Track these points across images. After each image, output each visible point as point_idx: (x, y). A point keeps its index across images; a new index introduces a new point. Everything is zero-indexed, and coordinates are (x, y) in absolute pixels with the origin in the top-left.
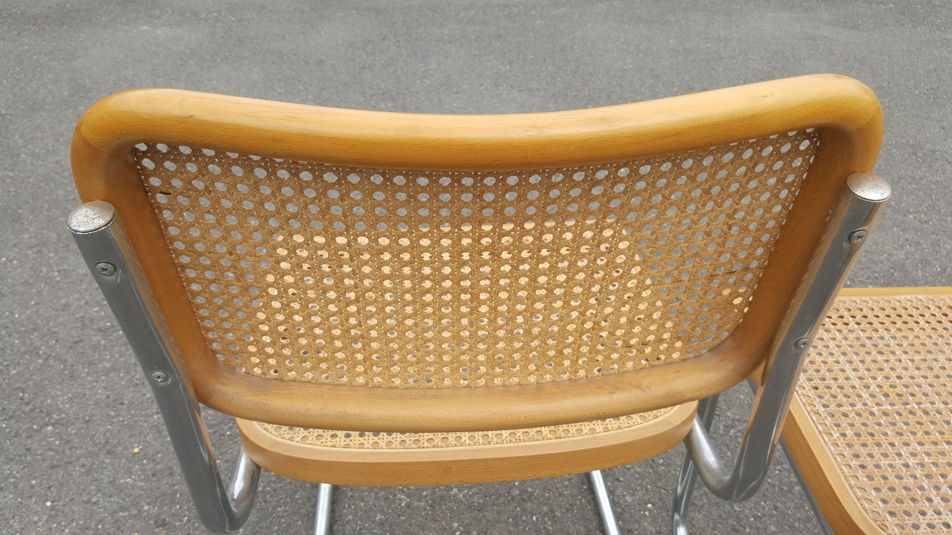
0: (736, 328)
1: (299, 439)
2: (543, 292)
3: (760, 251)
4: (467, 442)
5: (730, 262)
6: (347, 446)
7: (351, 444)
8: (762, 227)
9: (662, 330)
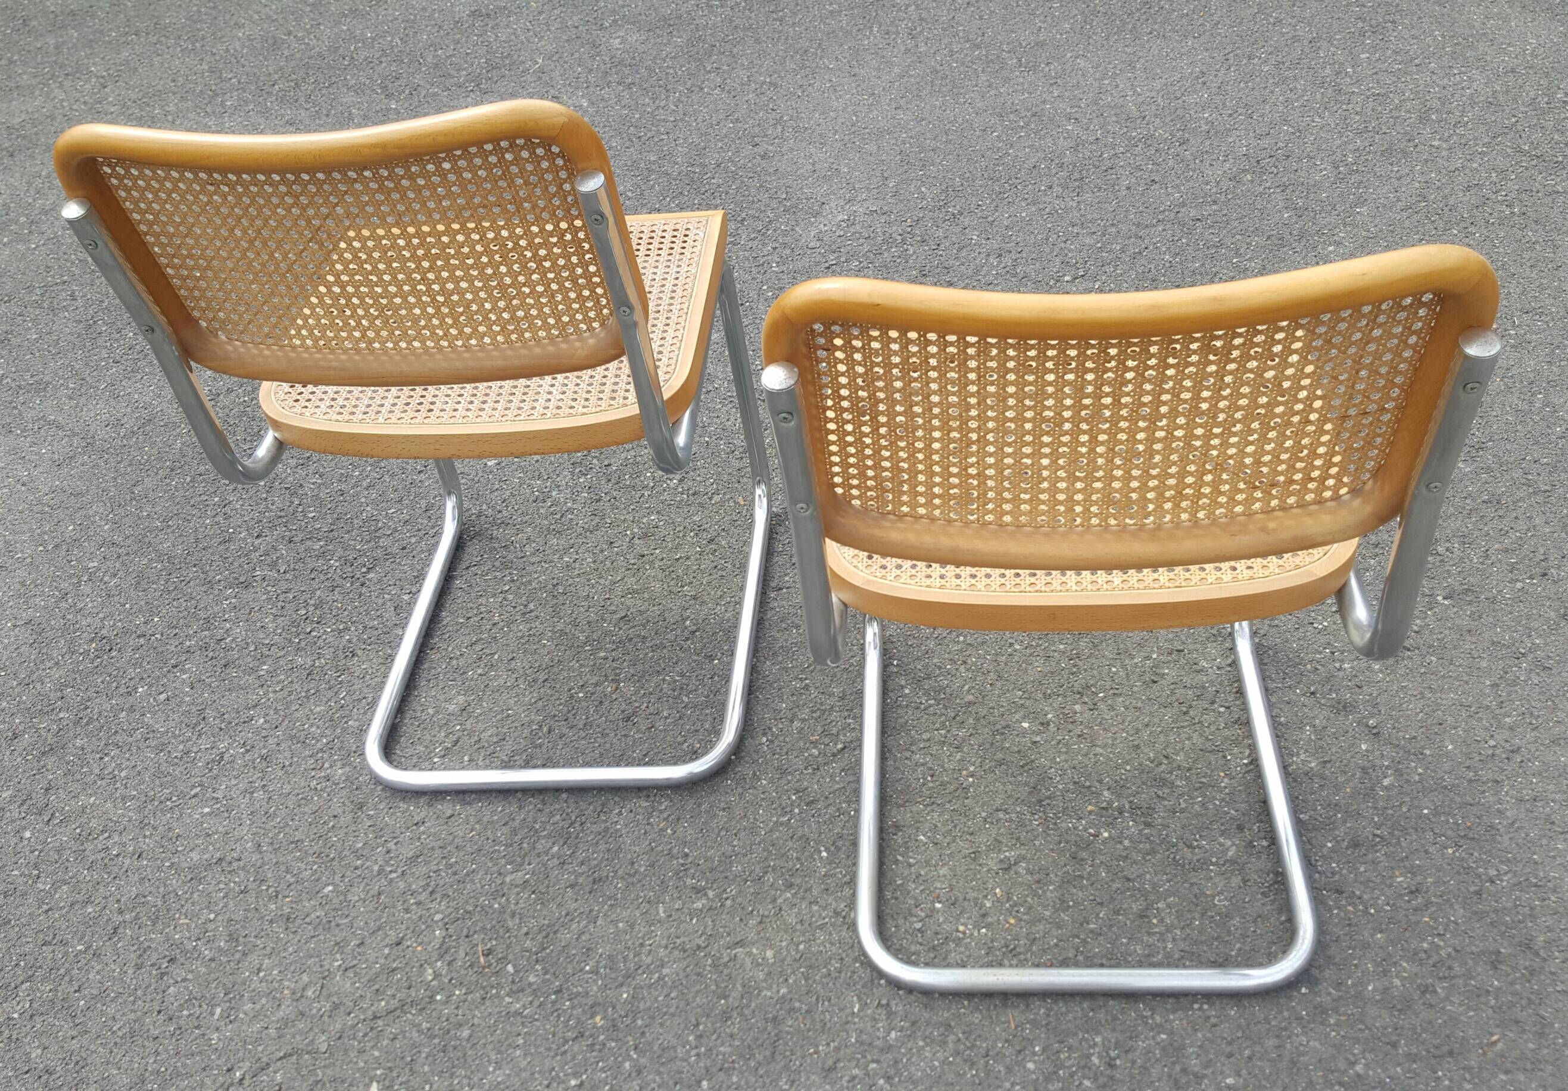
0: (1379, 469)
1: (892, 578)
2: (1162, 434)
3: (1396, 392)
4: (1074, 588)
5: (1361, 403)
6: (942, 587)
7: (948, 585)
8: (1394, 370)
9: (1291, 471)
